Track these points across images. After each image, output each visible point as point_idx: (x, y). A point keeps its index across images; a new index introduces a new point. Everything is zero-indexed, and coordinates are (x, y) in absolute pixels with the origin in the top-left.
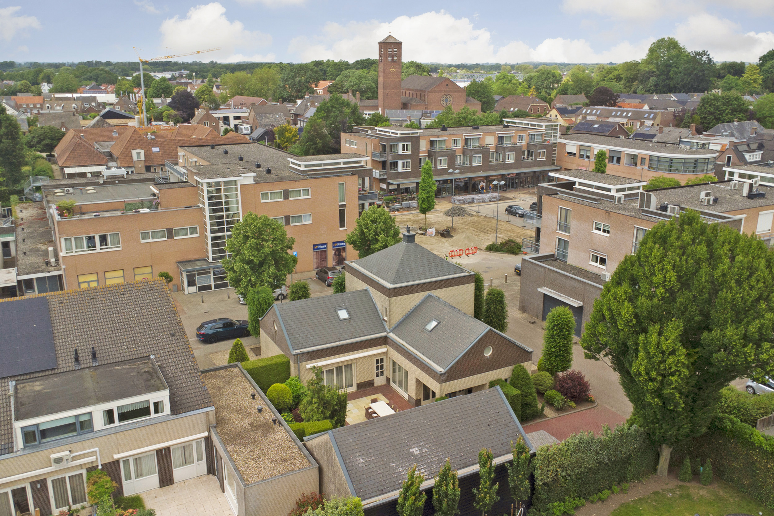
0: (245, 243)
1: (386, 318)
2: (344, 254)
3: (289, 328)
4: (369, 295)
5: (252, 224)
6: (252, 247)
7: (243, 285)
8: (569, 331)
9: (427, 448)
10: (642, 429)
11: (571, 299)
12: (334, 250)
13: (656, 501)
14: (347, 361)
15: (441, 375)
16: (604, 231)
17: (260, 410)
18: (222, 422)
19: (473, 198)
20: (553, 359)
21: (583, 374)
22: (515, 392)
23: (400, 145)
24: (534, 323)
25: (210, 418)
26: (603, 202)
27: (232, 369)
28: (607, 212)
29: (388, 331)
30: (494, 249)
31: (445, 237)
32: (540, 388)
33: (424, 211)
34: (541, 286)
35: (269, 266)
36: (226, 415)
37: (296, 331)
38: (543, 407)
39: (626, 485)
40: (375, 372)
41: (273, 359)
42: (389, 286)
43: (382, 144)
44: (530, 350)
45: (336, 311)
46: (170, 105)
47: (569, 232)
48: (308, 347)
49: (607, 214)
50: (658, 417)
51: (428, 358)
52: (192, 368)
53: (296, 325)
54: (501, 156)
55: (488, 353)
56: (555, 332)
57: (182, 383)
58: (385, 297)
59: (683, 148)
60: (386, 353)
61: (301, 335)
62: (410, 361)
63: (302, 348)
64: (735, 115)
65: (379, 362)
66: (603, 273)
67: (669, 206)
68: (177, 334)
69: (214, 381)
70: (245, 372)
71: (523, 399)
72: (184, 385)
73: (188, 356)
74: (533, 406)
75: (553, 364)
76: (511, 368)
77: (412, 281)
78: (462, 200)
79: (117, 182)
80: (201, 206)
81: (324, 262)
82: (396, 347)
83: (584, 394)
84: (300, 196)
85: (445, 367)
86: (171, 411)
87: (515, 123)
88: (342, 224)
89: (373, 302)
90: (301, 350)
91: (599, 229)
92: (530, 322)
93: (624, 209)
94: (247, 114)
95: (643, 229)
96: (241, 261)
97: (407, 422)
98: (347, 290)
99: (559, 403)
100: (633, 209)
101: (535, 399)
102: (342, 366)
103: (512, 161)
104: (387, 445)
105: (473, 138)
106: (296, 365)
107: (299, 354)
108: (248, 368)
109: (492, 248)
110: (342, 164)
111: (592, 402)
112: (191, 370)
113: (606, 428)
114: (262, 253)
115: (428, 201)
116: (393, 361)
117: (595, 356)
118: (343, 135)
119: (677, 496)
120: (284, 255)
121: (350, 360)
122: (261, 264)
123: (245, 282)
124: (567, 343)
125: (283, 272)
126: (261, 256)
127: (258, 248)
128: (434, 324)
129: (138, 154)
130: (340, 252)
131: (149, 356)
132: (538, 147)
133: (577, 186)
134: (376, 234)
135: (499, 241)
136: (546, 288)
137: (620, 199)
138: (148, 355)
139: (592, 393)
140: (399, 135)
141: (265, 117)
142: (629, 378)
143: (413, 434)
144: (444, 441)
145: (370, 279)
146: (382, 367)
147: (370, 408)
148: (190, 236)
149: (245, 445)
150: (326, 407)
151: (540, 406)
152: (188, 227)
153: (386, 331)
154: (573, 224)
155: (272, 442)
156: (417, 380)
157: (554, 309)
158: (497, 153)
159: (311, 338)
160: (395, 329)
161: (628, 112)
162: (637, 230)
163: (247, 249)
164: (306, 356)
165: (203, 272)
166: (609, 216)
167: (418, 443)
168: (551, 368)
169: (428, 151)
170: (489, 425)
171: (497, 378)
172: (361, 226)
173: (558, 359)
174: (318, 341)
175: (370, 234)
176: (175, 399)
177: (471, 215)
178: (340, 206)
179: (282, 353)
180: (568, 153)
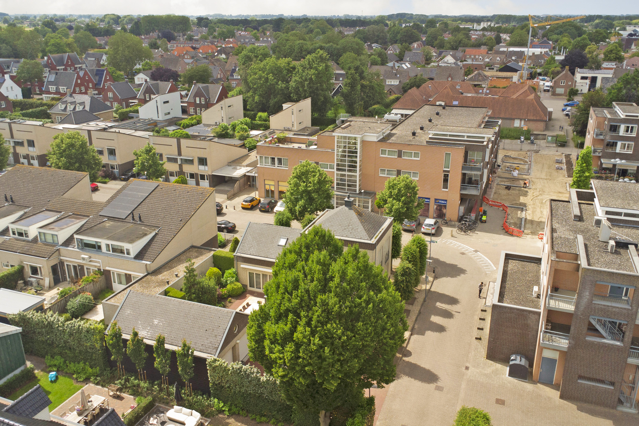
2: (444, 211)
3: (246, 239)
9: (163, 324)
12: (436, 205)
17: (176, 275)
23: (624, 127)
25: (147, 268)
36: (164, 271)
37: (247, 242)
45: (279, 238)
61: (248, 245)
81: (426, 212)
84: (411, 157)
86: (135, 257)
88: (445, 186)
102: (260, 274)
104: (147, 311)
106: (235, 262)
107: (237, 256)
110: (466, 137)
130: (441, 208)
140: (623, 117)
144: (174, 325)
148: (329, 170)
152: (329, 164)
159: (252, 249)
164: (241, 259)
167: (162, 319)
170: (206, 330)
176: (144, 252)
178: (444, 171)
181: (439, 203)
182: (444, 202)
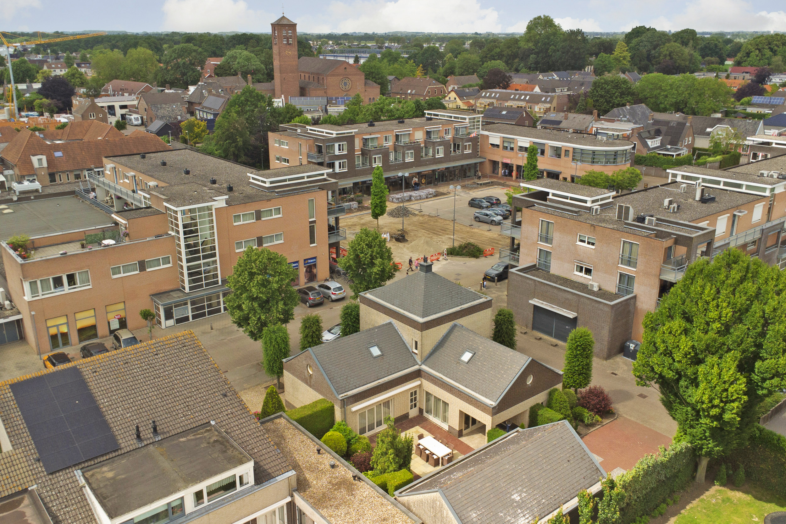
0: (251, 280)
1: (416, 351)
2: (315, 271)
3: (329, 372)
4: (394, 328)
6: (259, 283)
7: (252, 323)
8: (590, 351)
9: (525, 492)
10: (689, 445)
11: (565, 310)
12: (305, 267)
13: (705, 509)
14: (385, 399)
15: (493, 408)
16: (589, 243)
17: (332, 466)
19: (411, 196)
20: (576, 377)
23: (336, 145)
24: (525, 333)
25: (292, 483)
26: (582, 213)
27: (278, 420)
28: (592, 225)
29: (420, 363)
30: (455, 253)
33: (376, 216)
34: (532, 299)
37: (335, 375)
40: (410, 405)
42: (421, 320)
43: (317, 145)
44: (561, 373)
45: (368, 349)
46: (40, 91)
47: (551, 244)
49: (592, 227)
51: (473, 391)
52: (257, 430)
53: (334, 367)
54: (431, 151)
55: (530, 381)
58: (416, 331)
59: (600, 139)
60: (420, 386)
61: (342, 378)
62: (451, 393)
63: (346, 392)
64: (623, 98)
65: (413, 395)
66: (591, 282)
67: (647, 218)
68: (229, 394)
70: (295, 423)
76: (546, 392)
78: (401, 198)
79: (32, 198)
80: (173, 234)
82: (429, 379)
83: (607, 409)
84: (272, 216)
85: (495, 400)
86: (255, 482)
87: (437, 115)
88: (312, 241)
89: (400, 335)
90: (345, 394)
91: (584, 241)
92: (521, 333)
93: (604, 221)
94: (135, 103)
95: (629, 242)
96: (247, 299)
99: (588, 419)
100: (612, 221)
102: (381, 404)
103: (441, 155)
104: (492, 496)
105: (404, 134)
106: (341, 409)
107: (344, 398)
108: (296, 418)
109: (452, 252)
110: (306, 178)
111: (614, 414)
112: (258, 432)
115: (381, 206)
116: (427, 392)
117: (646, 384)
118: (270, 134)
119: (720, 501)
122: (269, 300)
123: (254, 320)
124: (589, 362)
126: (269, 293)
128: (469, 355)
129: (40, 160)
130: (311, 269)
131: (209, 422)
132: (464, 140)
133: (550, 197)
135: (456, 244)
136: (536, 300)
137: (596, 210)
138: (208, 421)
139: (613, 406)
140: (334, 136)
141: (161, 108)
144: (537, 483)
146: (415, 398)
147: (419, 444)
148: (162, 267)
149: (337, 507)
152: (160, 257)
153: (417, 364)
154: (556, 236)
155: (362, 500)
156: (460, 411)
158: (426, 147)
159: (352, 380)
160: (425, 361)
161: (526, 95)
162: (624, 243)
163: (254, 286)
164: (351, 399)
165: (181, 304)
166: (594, 229)
167: (516, 489)
169: (362, 149)
170: (569, 461)
171: (535, 403)
172: (355, 250)
173: (581, 377)
174: (358, 383)
177: (415, 215)
178: (311, 222)
179: (321, 397)
180: (492, 144)
181: (308, 263)
182: (313, 260)
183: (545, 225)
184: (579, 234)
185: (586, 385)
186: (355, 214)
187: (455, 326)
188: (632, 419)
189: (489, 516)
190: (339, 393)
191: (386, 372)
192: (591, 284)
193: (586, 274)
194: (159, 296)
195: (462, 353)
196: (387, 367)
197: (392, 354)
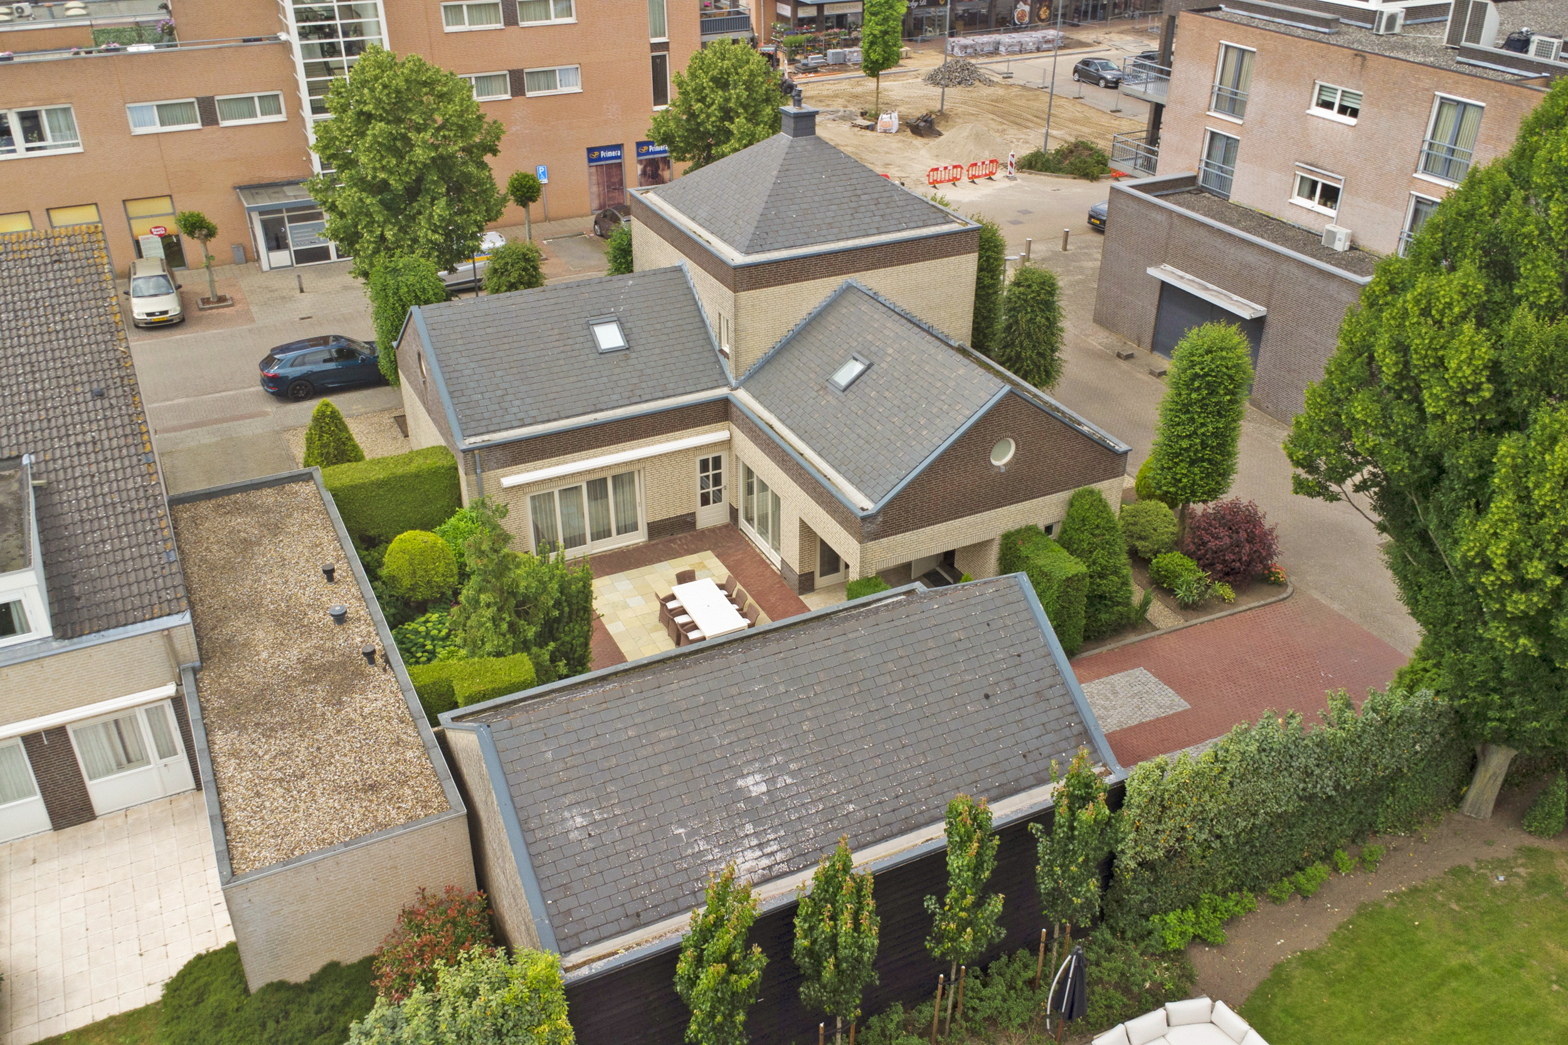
0: (362, 134)
1: (726, 349)
2: (666, 175)
3: (455, 375)
4: (687, 282)
5: (376, 78)
6: (380, 144)
7: (365, 249)
8: (1233, 393)
9: (792, 774)
10: (1443, 702)
11: (1235, 297)
12: (640, 162)
13: (1459, 899)
14: (618, 465)
15: (864, 519)
16: (1343, 110)
17: (340, 618)
18: (224, 654)
19: (998, 43)
20: (1182, 468)
21: (1260, 511)
22: (1074, 566)
24: (1129, 357)
25: (178, 646)
26: (1344, 29)
27: (295, 487)
28: (1360, 54)
29: (734, 382)
30: (1039, 165)
31: (922, 136)
32: (1139, 544)
33: (874, 69)
34: (1156, 264)
35: (433, 199)
36: (240, 631)
37: (472, 385)
38: (1145, 604)
39: (1374, 846)
40: (699, 492)
41: (411, 460)
42: (737, 258)
44: (1122, 447)
45: (589, 326)
47: (1241, 116)
48: (507, 429)
49: (1359, 59)
50: (1505, 675)
51: (833, 467)
52: (141, 493)
53: (472, 365)
55: (1003, 457)
56: (1194, 396)
57: (103, 541)
58: (725, 289)
60: (728, 443)
61: (487, 395)
62: (787, 470)
63: (488, 432)
65: (711, 465)
66: (1329, 227)
67: (1535, 39)
68: (112, 393)
69: (237, 521)
70: (328, 497)
71: (1091, 583)
72: (108, 547)
73: (135, 460)
74: (1119, 603)
75: (1180, 481)
76: (1065, 495)
77: (801, 246)
78: (972, 46)
80: (283, 36)
81: (616, 194)
82: (751, 429)
83: (1260, 567)
84: (548, 17)
85: (876, 497)
86: (54, 628)
88: (660, 95)
89: (696, 303)
90: (486, 437)
91: (1328, 105)
92: (1117, 355)
93: (1405, 47)
95: (1458, 102)
97: (734, 691)
98: (637, 267)
99: (1189, 589)
100: (1428, 48)
101: (1125, 583)
102: (605, 479)
104: (666, 769)
106: (473, 477)
107: (480, 448)
108: (337, 484)
111: (1280, 584)
112: (138, 500)
113: (1339, 703)
114: (411, 162)
115: (886, 43)
116: (744, 465)
117: (1327, 488)
120: (472, 169)
121: (626, 463)
122: (414, 191)
123: (369, 242)
124: (1225, 428)
125: (473, 217)
126: (408, 172)
127: (398, 147)
128: (854, 368)
130: (657, 168)
131: (19, 457)
134: (727, 114)
136: (1169, 268)
137: (1392, 19)
138: (14, 453)
139: (1281, 562)
142: (1425, 556)
143: (750, 732)
144: (845, 750)
145: (689, 238)
146: (717, 480)
147: (673, 597)
148: (261, 119)
149: (269, 732)
150: (527, 613)
151: (1137, 595)
152: (255, 95)
153: (727, 384)
154: (1257, 91)
155: (351, 722)
156: (802, 521)
157: (1195, 331)
159: (517, 403)
160: (751, 379)
162: (1441, 105)
163: (369, 150)
164: (498, 453)
165: (305, 214)
166: (1363, 65)
167: (767, 758)
168: (1176, 493)
170: (987, 696)
171: (1023, 524)
172: (685, 93)
173: (1196, 470)
174: (534, 413)
175: (708, 116)
176: (76, 588)
178: (655, 47)
179: (442, 441)
183: (1233, 57)
184: (1319, 82)
185: (1213, 494)
186: (848, 74)
187: (849, 288)
188: (1335, 606)
189: (635, 829)
190: (468, 432)
191: (626, 394)
192: (1329, 231)
193: (1325, 205)
194: (253, 191)
195: (842, 364)
196: (635, 381)
197: (657, 351)
